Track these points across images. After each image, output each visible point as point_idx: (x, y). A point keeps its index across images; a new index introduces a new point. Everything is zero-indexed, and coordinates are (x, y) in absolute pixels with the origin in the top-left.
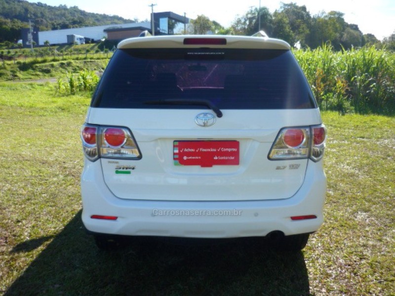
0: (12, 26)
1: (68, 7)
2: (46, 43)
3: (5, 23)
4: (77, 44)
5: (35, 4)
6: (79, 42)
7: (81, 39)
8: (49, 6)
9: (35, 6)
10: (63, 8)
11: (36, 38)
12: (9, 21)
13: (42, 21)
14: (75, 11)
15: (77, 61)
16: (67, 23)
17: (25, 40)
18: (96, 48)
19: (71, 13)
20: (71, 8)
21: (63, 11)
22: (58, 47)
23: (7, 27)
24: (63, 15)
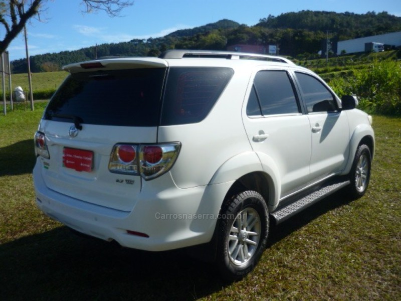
0: (315, 37)
1: (377, 13)
2: (343, 52)
3: (309, 36)
4: (375, 52)
5: (343, 14)
6: (376, 49)
7: (379, 46)
8: (356, 15)
9: (342, 16)
10: (371, 15)
11: (335, 48)
12: (312, 33)
13: (346, 31)
14: (383, 17)
15: (359, 70)
16: (372, 30)
17: (324, 51)
18: (395, 55)
19: (378, 19)
20: (380, 14)
21: (370, 18)
22: (354, 56)
23: (309, 39)
24: (370, 22)
